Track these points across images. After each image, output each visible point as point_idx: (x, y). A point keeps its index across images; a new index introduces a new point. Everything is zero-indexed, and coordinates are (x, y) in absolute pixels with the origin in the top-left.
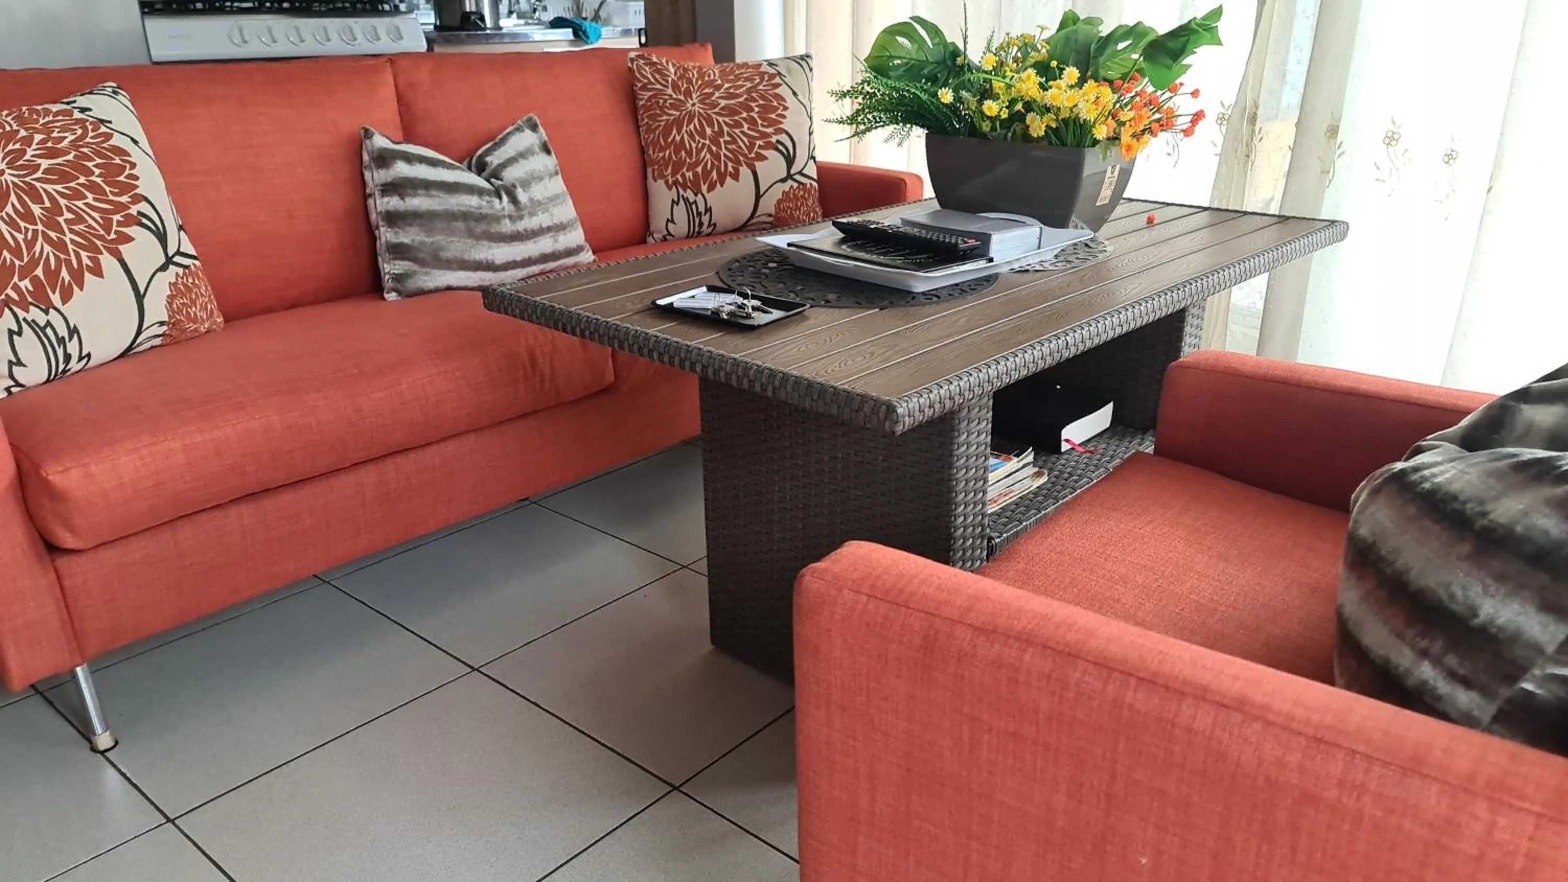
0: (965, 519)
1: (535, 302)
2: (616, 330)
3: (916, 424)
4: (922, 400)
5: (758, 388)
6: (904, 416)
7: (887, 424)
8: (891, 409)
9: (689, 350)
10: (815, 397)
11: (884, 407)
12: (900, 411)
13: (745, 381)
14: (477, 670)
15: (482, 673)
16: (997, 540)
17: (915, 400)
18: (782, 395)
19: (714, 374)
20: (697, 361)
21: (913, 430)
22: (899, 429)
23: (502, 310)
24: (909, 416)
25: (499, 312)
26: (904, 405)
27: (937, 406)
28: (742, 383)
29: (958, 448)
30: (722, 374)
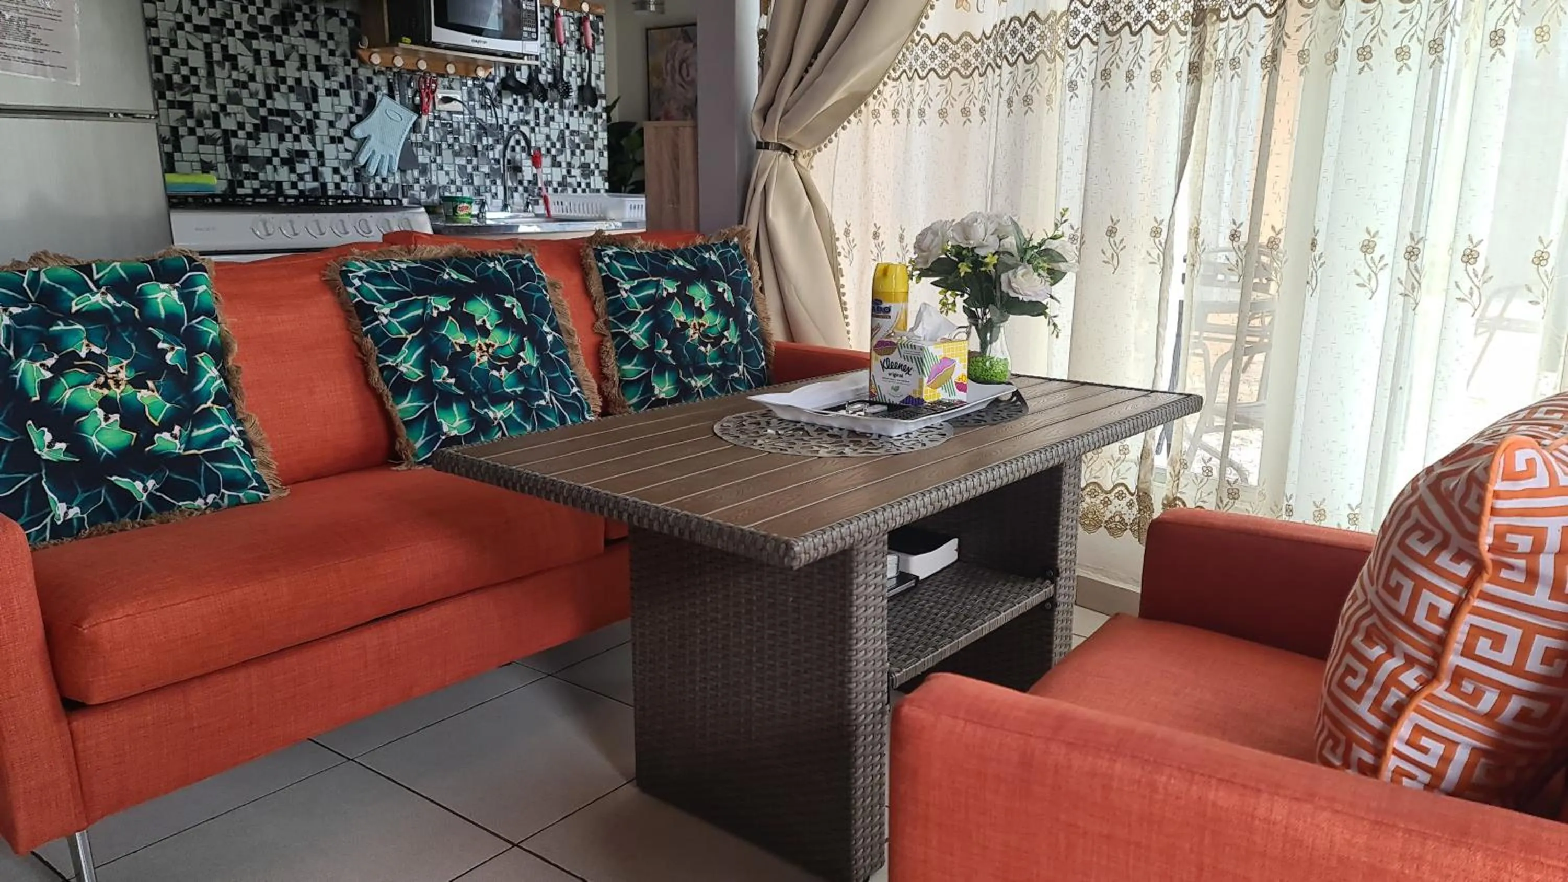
0: (866, 653)
1: (480, 461)
2: (553, 485)
3: (811, 560)
4: (816, 540)
5: (676, 532)
6: (800, 554)
7: (786, 560)
8: (789, 547)
9: (617, 501)
10: (725, 538)
11: (783, 546)
12: (797, 549)
13: (665, 527)
14: (517, 845)
15: (521, 848)
16: (898, 675)
17: (810, 540)
18: (698, 538)
19: (639, 522)
20: (625, 510)
21: (809, 565)
22: (796, 565)
23: (450, 470)
24: (805, 553)
25: (447, 472)
26: (801, 543)
27: (830, 545)
28: (663, 528)
29: (857, 588)
30: (646, 521)
